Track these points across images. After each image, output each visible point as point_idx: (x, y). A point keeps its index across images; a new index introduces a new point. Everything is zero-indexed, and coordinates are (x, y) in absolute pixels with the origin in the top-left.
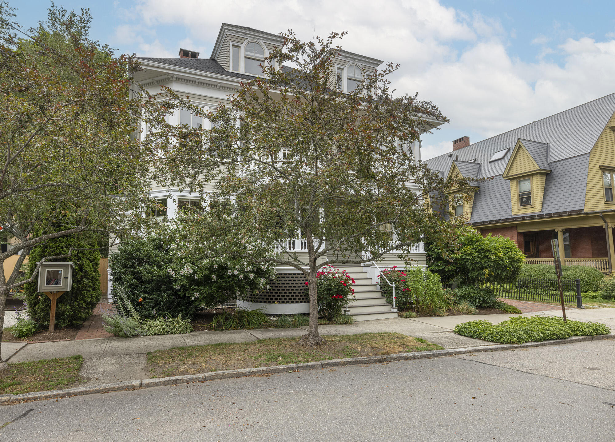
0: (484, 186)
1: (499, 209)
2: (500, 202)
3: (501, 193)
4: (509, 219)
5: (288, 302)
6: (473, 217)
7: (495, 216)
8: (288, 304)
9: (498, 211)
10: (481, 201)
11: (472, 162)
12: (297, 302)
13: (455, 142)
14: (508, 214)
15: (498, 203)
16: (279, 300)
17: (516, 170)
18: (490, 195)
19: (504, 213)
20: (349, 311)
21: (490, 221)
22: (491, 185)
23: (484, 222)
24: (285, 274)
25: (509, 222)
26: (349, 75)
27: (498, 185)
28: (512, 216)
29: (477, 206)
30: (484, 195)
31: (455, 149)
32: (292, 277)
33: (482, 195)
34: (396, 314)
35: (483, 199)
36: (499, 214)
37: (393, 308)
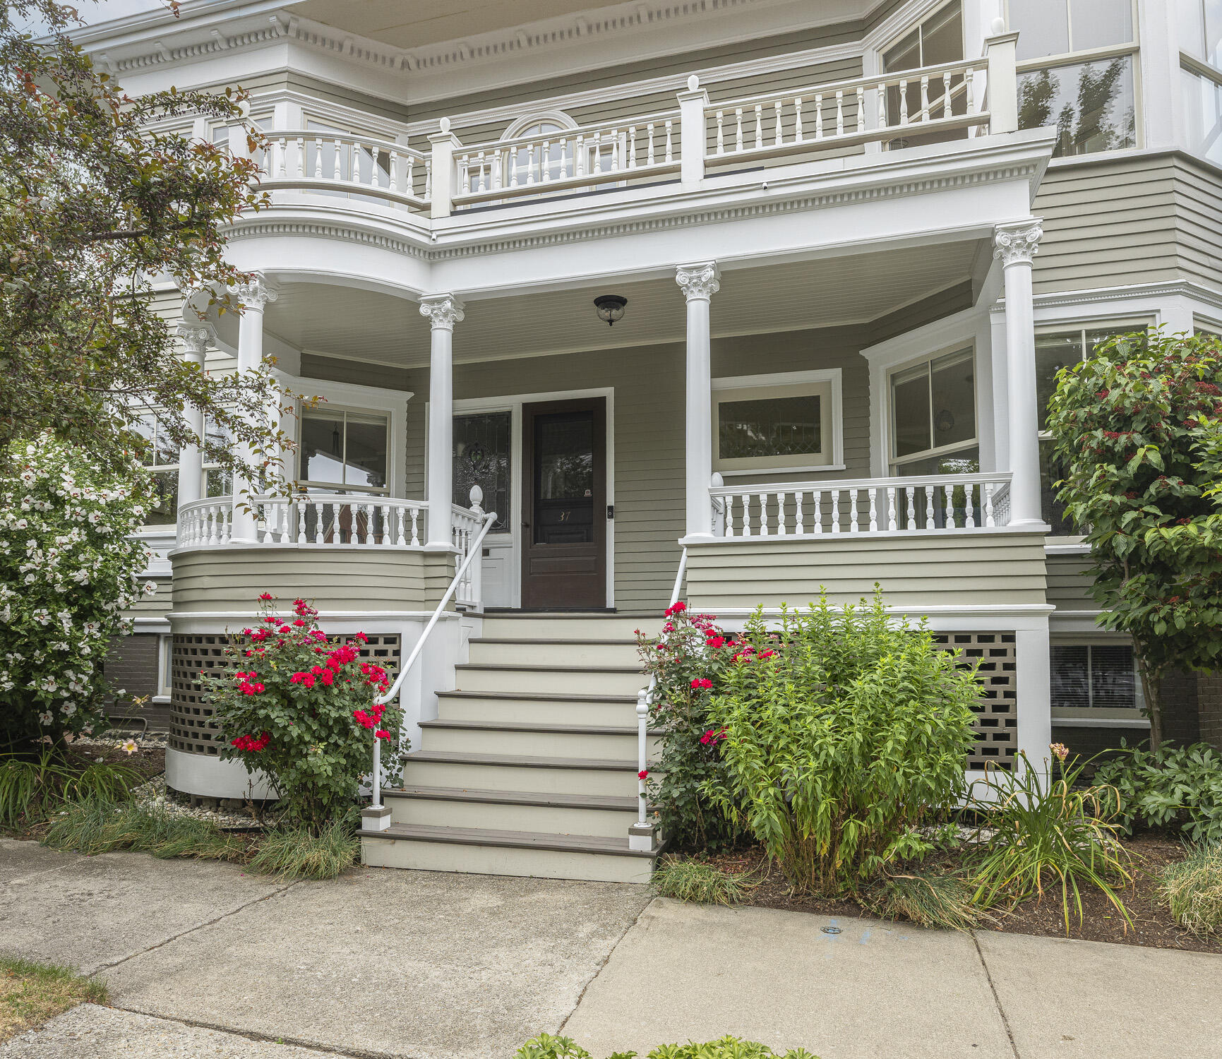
20: (384, 813)
34: (648, 868)
37: (634, 831)
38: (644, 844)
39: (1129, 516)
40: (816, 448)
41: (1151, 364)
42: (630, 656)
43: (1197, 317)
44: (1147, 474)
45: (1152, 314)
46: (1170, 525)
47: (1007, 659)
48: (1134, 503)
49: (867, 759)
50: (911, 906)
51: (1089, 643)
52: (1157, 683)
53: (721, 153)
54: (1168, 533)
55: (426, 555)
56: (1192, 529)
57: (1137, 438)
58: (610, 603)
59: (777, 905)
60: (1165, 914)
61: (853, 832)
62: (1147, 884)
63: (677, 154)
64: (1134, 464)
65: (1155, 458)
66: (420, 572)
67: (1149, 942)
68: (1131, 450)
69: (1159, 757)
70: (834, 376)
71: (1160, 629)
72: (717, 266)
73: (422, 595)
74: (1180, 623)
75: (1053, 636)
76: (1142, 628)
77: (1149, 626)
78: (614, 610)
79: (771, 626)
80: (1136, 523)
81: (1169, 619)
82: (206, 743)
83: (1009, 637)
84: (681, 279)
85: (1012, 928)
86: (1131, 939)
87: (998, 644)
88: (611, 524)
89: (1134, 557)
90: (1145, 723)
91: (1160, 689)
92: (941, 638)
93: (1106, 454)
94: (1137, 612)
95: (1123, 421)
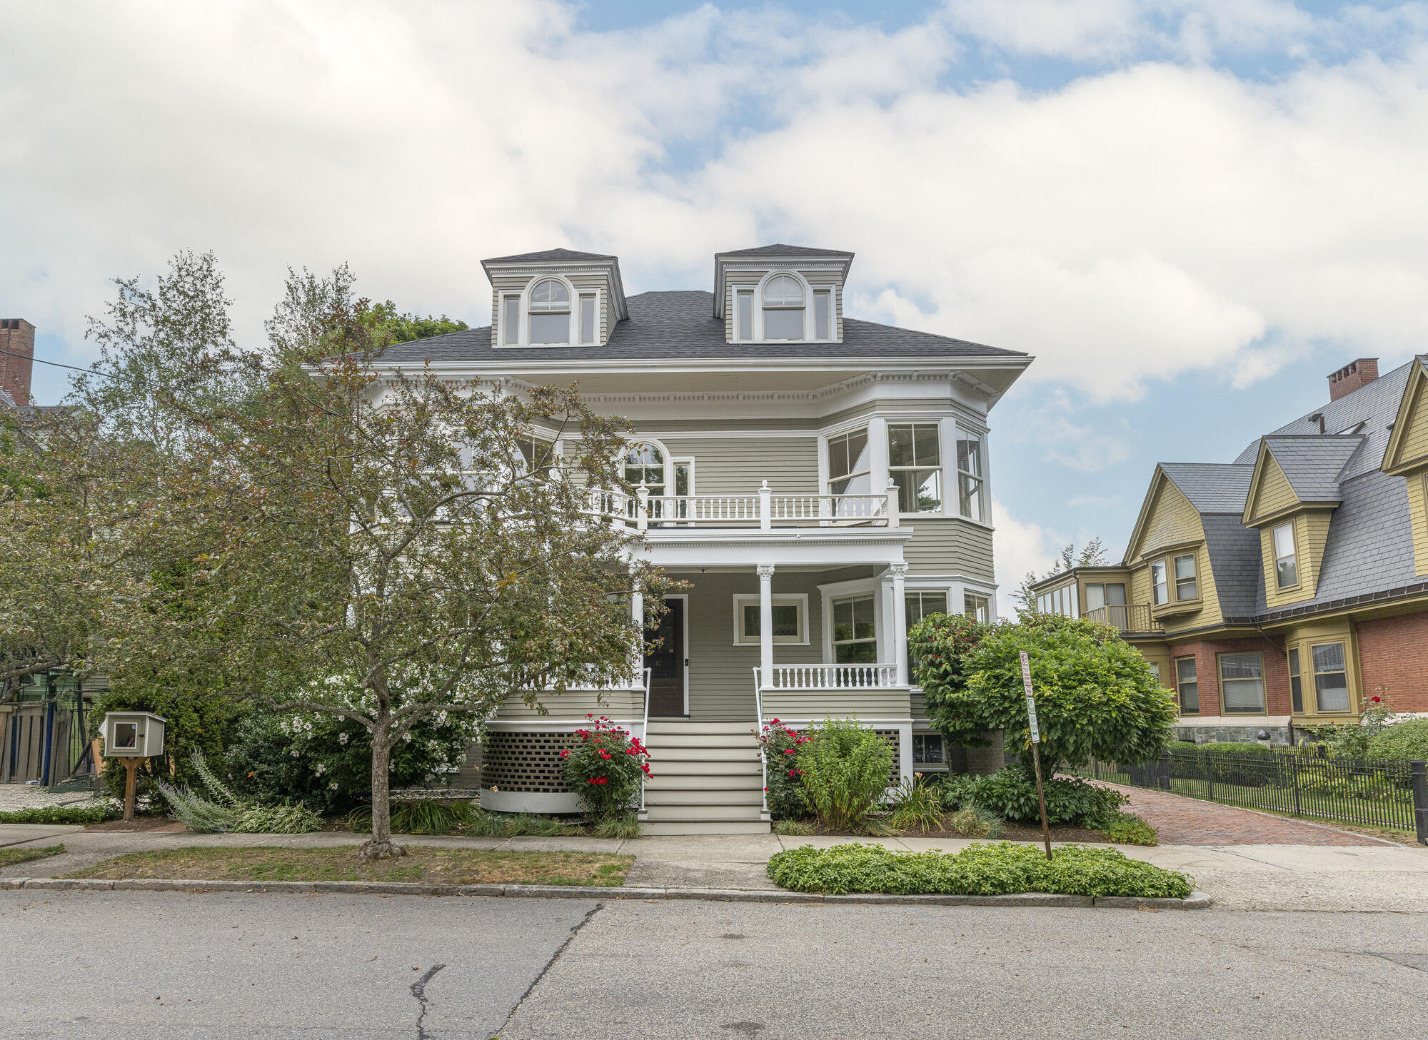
0: (1353, 500)
1: (1387, 562)
2: (1389, 542)
3: (1393, 516)
4: (1410, 588)
5: (528, 790)
6: (1323, 588)
7: (1373, 583)
8: (527, 794)
9: (1383, 569)
10: (1343, 543)
11: (1349, 432)
12: (546, 790)
13: (1336, 378)
14: (1408, 576)
15: (1387, 542)
16: (500, 784)
17: (1417, 446)
18: (1367, 524)
19: (1396, 572)
20: (645, 812)
21: (1362, 597)
22: (1370, 494)
23: (1348, 600)
24: (525, 734)
25: (1410, 597)
26: (770, 299)
27: (1389, 494)
28: (1415, 579)
29: (1334, 557)
30: (1351, 523)
31: (1335, 396)
32: (538, 741)
33: (1348, 525)
34: (768, 826)
35: (1350, 535)
36: (1385, 575)
37: (762, 812)
38: (767, 817)
39: (941, 688)
40: (795, 633)
41: (947, 630)
42: (753, 741)
43: (966, 590)
44: (946, 673)
45: (948, 588)
46: (953, 692)
47: (896, 741)
48: (942, 683)
49: (860, 776)
50: (873, 830)
51: (923, 734)
52: (951, 750)
53: (777, 518)
54: (954, 696)
55: (633, 692)
56: (961, 695)
57: (943, 660)
58: (686, 712)
59: (824, 834)
60: (954, 829)
61: (856, 803)
62: (948, 821)
63: (758, 513)
64: (942, 670)
65: (949, 668)
66: (630, 701)
67: (949, 837)
68: (941, 664)
69: (951, 779)
70: (805, 597)
71: (951, 730)
72: (776, 567)
73: (631, 712)
74: (958, 728)
75: (914, 731)
76: (945, 729)
77: (948, 728)
78: (689, 716)
79: (816, 727)
80: (943, 691)
81: (954, 726)
82: (516, 786)
83: (897, 732)
84: (759, 570)
85: (906, 836)
86: (943, 836)
87: (893, 735)
88: (686, 669)
89: (943, 703)
90: (947, 769)
91: (953, 754)
92: (879, 732)
93: (932, 664)
94: (944, 723)
95: (938, 652)
